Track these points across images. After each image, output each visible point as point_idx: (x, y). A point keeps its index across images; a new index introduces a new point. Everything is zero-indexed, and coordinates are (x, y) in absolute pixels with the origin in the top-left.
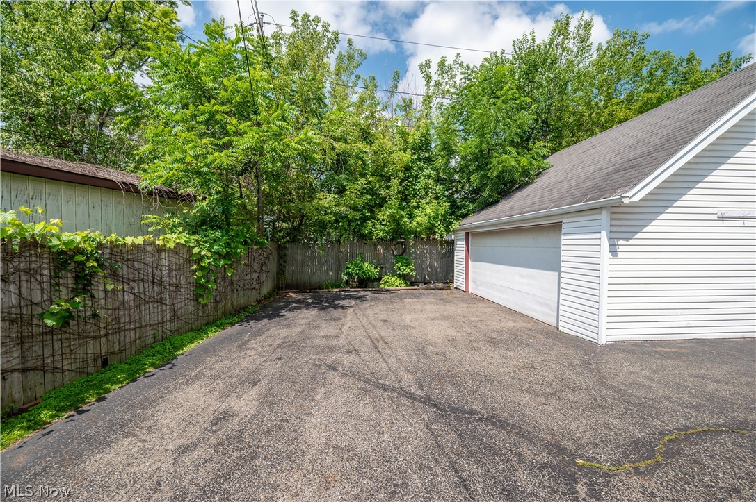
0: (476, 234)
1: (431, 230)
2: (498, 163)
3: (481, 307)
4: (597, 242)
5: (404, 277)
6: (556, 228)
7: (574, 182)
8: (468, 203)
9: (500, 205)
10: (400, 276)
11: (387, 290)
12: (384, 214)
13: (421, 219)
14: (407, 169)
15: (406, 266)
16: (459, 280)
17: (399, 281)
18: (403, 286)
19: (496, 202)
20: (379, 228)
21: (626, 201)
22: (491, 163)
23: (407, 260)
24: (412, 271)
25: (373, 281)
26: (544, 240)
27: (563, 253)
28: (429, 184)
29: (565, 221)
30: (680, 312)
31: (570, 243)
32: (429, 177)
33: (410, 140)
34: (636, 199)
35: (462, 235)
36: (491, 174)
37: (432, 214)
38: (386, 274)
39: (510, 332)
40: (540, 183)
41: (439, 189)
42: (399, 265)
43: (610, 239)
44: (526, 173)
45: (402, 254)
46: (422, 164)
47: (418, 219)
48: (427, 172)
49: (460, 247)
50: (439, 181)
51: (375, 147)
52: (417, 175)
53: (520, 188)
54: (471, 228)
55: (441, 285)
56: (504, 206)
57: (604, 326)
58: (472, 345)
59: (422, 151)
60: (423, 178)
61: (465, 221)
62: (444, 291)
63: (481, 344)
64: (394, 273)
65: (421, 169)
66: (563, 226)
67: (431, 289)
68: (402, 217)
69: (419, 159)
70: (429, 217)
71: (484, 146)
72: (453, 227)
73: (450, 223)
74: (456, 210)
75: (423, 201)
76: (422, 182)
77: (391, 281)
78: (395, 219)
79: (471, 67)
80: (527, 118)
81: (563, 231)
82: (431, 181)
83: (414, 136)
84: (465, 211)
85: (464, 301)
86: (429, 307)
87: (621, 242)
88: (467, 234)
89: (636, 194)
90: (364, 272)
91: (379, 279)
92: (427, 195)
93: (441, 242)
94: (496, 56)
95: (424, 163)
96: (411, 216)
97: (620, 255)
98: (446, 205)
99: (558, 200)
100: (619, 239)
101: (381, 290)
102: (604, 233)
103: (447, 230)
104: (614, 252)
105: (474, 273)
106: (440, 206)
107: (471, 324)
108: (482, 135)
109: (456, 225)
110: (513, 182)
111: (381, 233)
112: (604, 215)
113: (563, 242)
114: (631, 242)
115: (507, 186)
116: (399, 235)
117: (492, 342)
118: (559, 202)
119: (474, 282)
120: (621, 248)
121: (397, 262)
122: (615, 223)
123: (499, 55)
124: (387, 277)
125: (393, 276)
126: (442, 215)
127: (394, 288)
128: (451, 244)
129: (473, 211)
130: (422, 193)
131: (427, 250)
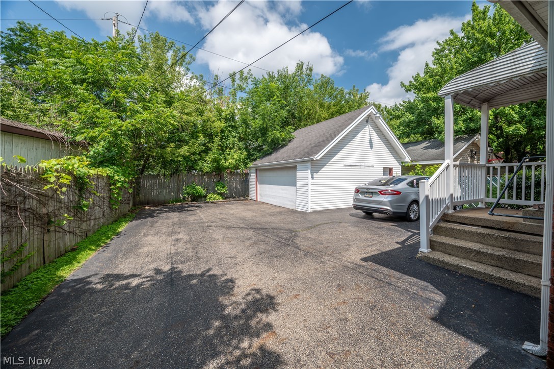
0: (261, 170)
1: (237, 167)
2: (272, 134)
3: (265, 206)
4: (307, 174)
5: (221, 194)
6: (295, 168)
7: (302, 149)
8: (256, 153)
9: (273, 155)
10: (219, 194)
11: (212, 202)
12: (210, 157)
13: (231, 161)
14: (222, 131)
15: (223, 188)
16: (252, 195)
17: (218, 197)
18: (221, 199)
19: (271, 154)
20: (206, 165)
21: (315, 159)
22: (268, 134)
23: (223, 184)
24: (226, 191)
25: (201, 198)
26: (290, 172)
27: (297, 178)
28: (235, 141)
29: (298, 165)
30: (333, 199)
31: (299, 174)
32: (235, 137)
33: (223, 114)
34: (318, 158)
35: (254, 170)
36: (269, 139)
37: (238, 158)
38: (210, 193)
39: (278, 212)
40: (290, 145)
41: (241, 144)
42: (219, 187)
43: (311, 173)
44: (284, 140)
45: (219, 181)
46: (231, 129)
47: (230, 161)
48: (234, 134)
49: (253, 176)
50: (240, 139)
51: (205, 118)
52: (228, 135)
53: (282, 147)
54: (259, 167)
55: (242, 198)
56: (275, 156)
57: (310, 207)
58: (263, 216)
59: (230, 121)
60: (231, 137)
61: (255, 163)
62: (245, 201)
63: (267, 216)
64: (214, 192)
65: (230, 132)
66: (297, 167)
67: (237, 200)
68: (221, 159)
69: (229, 126)
70: (236, 160)
71: (265, 126)
72: (249, 166)
73: (247, 164)
74: (250, 157)
75: (232, 151)
76: (231, 139)
77: (212, 197)
78: (215, 161)
79: (257, 78)
80: (284, 113)
81: (297, 169)
82: (236, 139)
83: (226, 113)
84: (255, 157)
85: (256, 204)
86: (239, 207)
87: (315, 174)
88: (257, 170)
89: (318, 157)
90: (197, 192)
91: (205, 197)
92: (234, 147)
93: (243, 174)
94: (270, 74)
95: (232, 128)
96: (225, 159)
97: (314, 178)
98: (245, 154)
99: (296, 156)
100: (314, 173)
101: (208, 202)
102: (309, 170)
103: (246, 168)
104: (312, 178)
105: (260, 190)
106: (242, 154)
107: (261, 211)
108: (264, 120)
109: (250, 165)
110: (279, 144)
111: (208, 169)
112: (309, 164)
113: (297, 174)
114: (318, 174)
115: (276, 146)
116: (218, 170)
117: (271, 215)
118: (296, 157)
119: (260, 195)
120: (315, 176)
121: (217, 186)
122: (313, 167)
123: (271, 73)
124: (211, 195)
125: (214, 194)
126: (243, 159)
127: (216, 201)
128: (247, 175)
129: (259, 157)
130: (231, 146)
131: (234, 179)
